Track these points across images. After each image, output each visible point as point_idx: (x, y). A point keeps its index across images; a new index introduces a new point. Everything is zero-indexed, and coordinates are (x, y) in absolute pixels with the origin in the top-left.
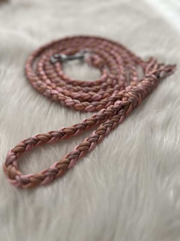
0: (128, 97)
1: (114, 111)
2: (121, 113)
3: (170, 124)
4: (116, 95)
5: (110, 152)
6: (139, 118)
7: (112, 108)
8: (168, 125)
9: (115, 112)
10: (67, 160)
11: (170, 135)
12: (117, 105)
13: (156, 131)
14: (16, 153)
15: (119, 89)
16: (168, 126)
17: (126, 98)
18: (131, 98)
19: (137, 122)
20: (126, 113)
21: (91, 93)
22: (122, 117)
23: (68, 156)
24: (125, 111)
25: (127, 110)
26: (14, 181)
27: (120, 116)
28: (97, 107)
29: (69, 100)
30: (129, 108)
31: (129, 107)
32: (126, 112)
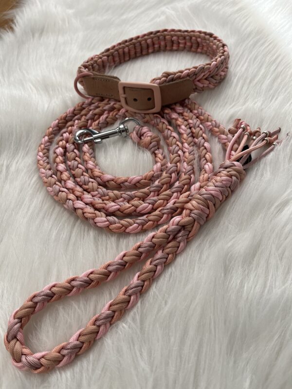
0: (191, 210)
1: (170, 235)
2: (180, 238)
3: (257, 255)
4: (175, 203)
5: (159, 311)
6: (209, 243)
7: (165, 232)
8: (254, 255)
9: (171, 237)
10: (94, 327)
11: (255, 276)
12: (173, 225)
13: (233, 268)
14: (20, 319)
15: (180, 191)
16: (254, 257)
17: (188, 211)
18: (195, 211)
19: (206, 250)
20: (190, 236)
21: (135, 202)
22: (182, 244)
23: (96, 320)
24: (187, 233)
25: (190, 232)
26: (20, 365)
27: (179, 243)
28: (145, 227)
29: (101, 219)
30: (194, 228)
31: (193, 226)
32: (188, 235)
